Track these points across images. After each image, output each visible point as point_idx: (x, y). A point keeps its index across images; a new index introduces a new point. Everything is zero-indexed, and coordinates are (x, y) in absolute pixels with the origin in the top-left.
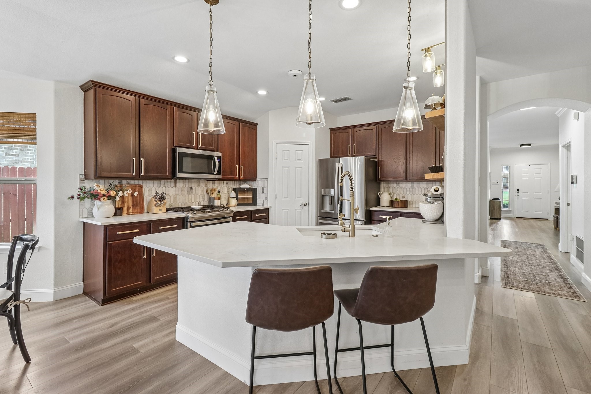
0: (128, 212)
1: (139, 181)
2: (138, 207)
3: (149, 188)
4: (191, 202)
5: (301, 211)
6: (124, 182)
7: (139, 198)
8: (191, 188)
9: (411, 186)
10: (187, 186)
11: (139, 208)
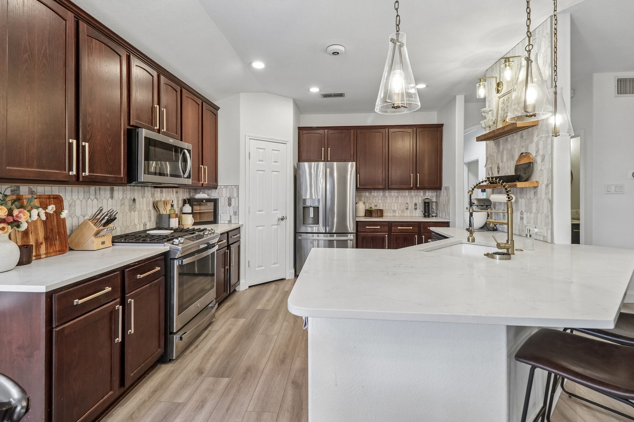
0: (38, 253)
1: (53, 188)
2: (56, 240)
3: (70, 202)
4: (135, 224)
5: (278, 228)
6: (24, 190)
7: (57, 222)
8: (134, 200)
9: (383, 195)
10: (128, 197)
11: (57, 243)
